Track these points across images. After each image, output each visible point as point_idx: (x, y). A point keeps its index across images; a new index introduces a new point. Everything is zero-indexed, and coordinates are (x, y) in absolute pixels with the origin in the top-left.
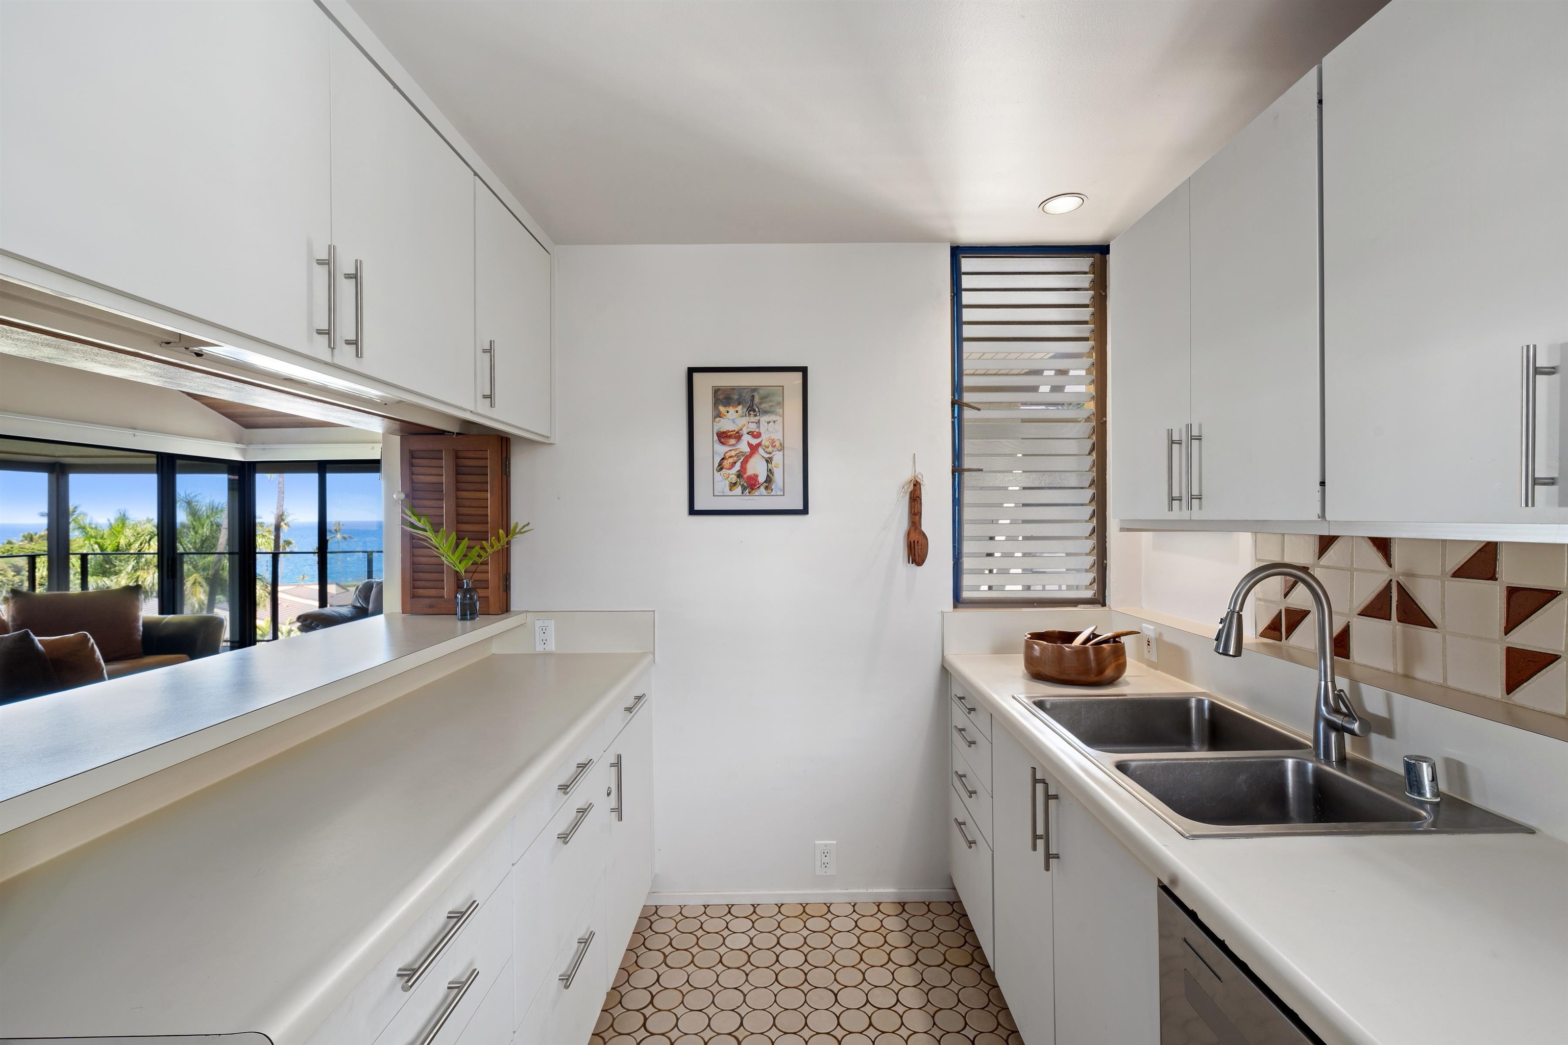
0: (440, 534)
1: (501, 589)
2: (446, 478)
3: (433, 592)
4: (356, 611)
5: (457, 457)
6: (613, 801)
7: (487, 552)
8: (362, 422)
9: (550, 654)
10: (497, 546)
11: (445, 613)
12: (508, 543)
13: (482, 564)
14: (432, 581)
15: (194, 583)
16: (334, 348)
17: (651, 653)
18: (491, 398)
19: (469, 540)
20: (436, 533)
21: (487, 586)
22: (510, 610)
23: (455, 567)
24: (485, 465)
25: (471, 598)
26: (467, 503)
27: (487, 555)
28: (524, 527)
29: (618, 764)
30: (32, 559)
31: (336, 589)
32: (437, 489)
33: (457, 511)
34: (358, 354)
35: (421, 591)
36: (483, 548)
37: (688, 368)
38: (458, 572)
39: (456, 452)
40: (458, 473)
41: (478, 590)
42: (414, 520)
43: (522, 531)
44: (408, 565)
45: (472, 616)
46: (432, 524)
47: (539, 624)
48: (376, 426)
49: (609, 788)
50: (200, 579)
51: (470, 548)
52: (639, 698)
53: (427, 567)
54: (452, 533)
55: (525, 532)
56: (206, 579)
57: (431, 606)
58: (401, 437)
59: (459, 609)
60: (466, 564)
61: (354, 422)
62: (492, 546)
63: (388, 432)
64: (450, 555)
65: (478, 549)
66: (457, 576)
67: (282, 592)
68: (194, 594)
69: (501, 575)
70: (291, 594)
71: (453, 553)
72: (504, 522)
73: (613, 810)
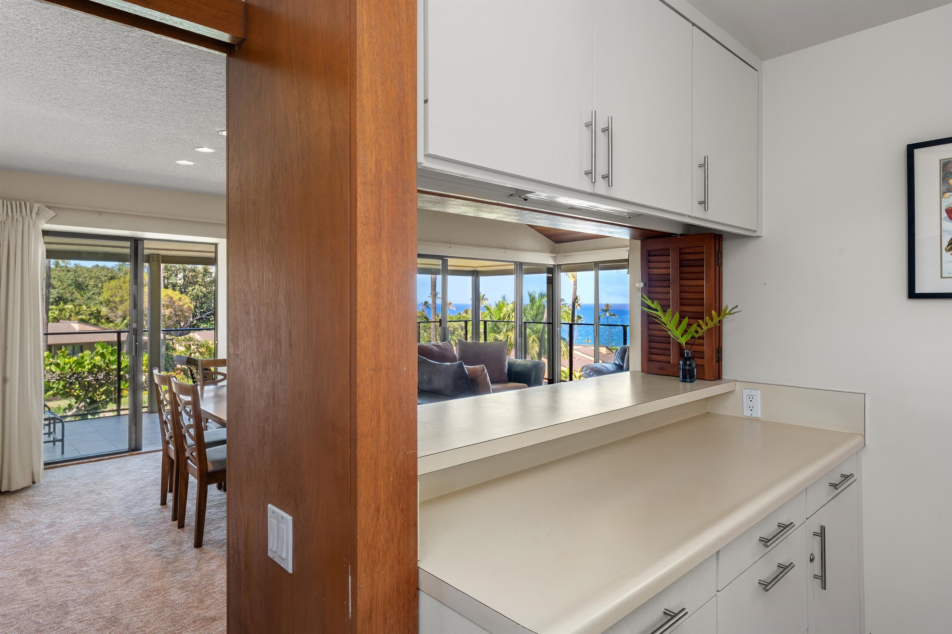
0: (667, 313)
1: (714, 360)
2: (672, 271)
3: (662, 358)
4: (616, 367)
5: (681, 254)
6: (816, 568)
7: (702, 329)
8: (615, 232)
9: (757, 420)
10: (711, 325)
11: (671, 375)
12: (720, 322)
13: (698, 338)
14: (662, 349)
15: (533, 341)
16: (595, 182)
17: (862, 435)
18: (705, 203)
19: (688, 318)
20: (665, 313)
21: (702, 356)
22: (722, 378)
23: (678, 339)
24: (702, 258)
25: (690, 365)
26: (687, 289)
27: (703, 331)
28: (733, 309)
29: (822, 534)
30: (466, 322)
31: (606, 350)
32: (665, 279)
33: (680, 295)
34: (610, 185)
35: (654, 357)
36: (699, 326)
37: (908, 145)
38: (680, 344)
39: (680, 249)
40: (681, 266)
41: (695, 359)
42: (649, 302)
43: (731, 312)
44: (646, 336)
45: (691, 380)
46: (662, 306)
47: (746, 392)
48: (623, 234)
49: (812, 554)
50: (536, 339)
51: (689, 325)
52: (846, 477)
53: (658, 338)
54: (676, 313)
55: (734, 313)
56: (538, 338)
57: (661, 369)
58: (641, 240)
59: (681, 373)
60: (687, 337)
61: (611, 233)
62: (707, 325)
63: (633, 237)
64: (674, 330)
65: (696, 326)
66: (680, 347)
67: (576, 350)
68: (532, 348)
69: (714, 349)
70: (581, 352)
71: (677, 328)
72: (717, 305)
73: (815, 577)
